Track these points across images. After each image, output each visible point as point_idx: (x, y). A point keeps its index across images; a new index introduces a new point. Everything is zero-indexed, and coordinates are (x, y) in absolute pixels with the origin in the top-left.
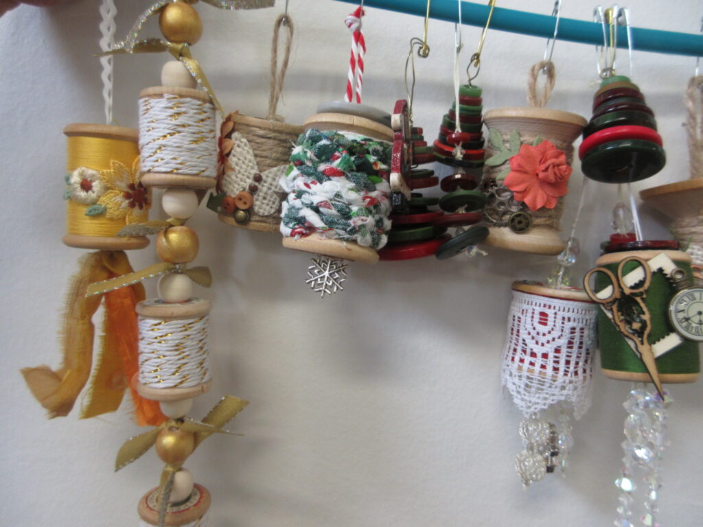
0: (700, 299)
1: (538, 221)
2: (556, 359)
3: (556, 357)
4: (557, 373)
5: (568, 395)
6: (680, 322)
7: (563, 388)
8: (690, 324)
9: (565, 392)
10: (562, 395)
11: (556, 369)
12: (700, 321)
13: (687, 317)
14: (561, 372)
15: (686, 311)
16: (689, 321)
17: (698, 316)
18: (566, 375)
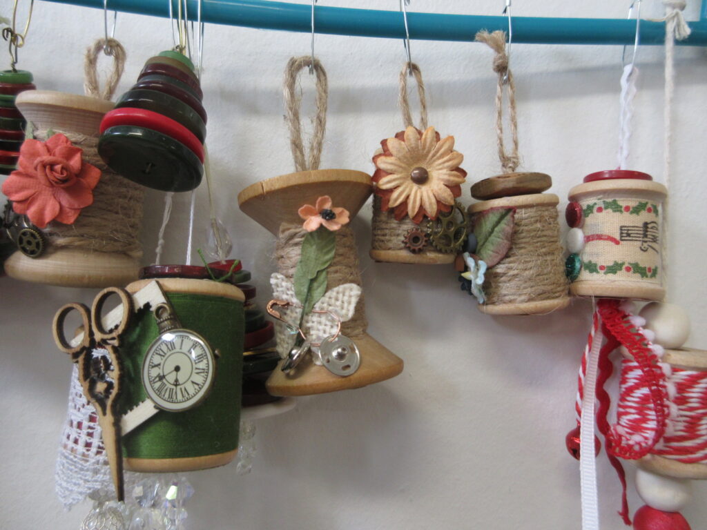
0: (181, 349)
1: (60, 241)
2: (90, 431)
3: (90, 427)
4: (88, 450)
5: (104, 481)
6: (152, 382)
7: (96, 472)
8: (164, 385)
9: (100, 477)
10: (96, 481)
11: (88, 445)
12: (177, 381)
13: (162, 374)
14: (94, 449)
15: (161, 366)
16: (164, 381)
17: (175, 373)
18: (98, 453)
